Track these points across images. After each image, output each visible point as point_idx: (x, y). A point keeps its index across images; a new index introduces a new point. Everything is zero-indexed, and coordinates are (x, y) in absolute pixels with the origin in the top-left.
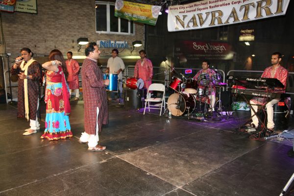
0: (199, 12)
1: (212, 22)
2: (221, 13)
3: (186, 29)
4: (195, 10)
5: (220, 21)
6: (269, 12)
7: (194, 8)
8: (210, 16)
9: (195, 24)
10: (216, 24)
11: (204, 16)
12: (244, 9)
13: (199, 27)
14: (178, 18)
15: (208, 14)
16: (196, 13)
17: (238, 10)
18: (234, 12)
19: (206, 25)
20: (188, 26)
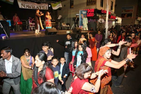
0: (29, 5)
1: (33, 8)
2: (35, 6)
3: (25, 8)
4: (27, 4)
5: (35, 8)
6: (45, 9)
7: (27, 3)
8: (32, 6)
9: (29, 7)
10: (34, 9)
11: (30, 6)
12: (39, 7)
13: (30, 8)
14: (22, 4)
15: (31, 6)
16: (28, 5)
17: (38, 7)
18: (37, 7)
19: (32, 8)
20: (26, 7)
